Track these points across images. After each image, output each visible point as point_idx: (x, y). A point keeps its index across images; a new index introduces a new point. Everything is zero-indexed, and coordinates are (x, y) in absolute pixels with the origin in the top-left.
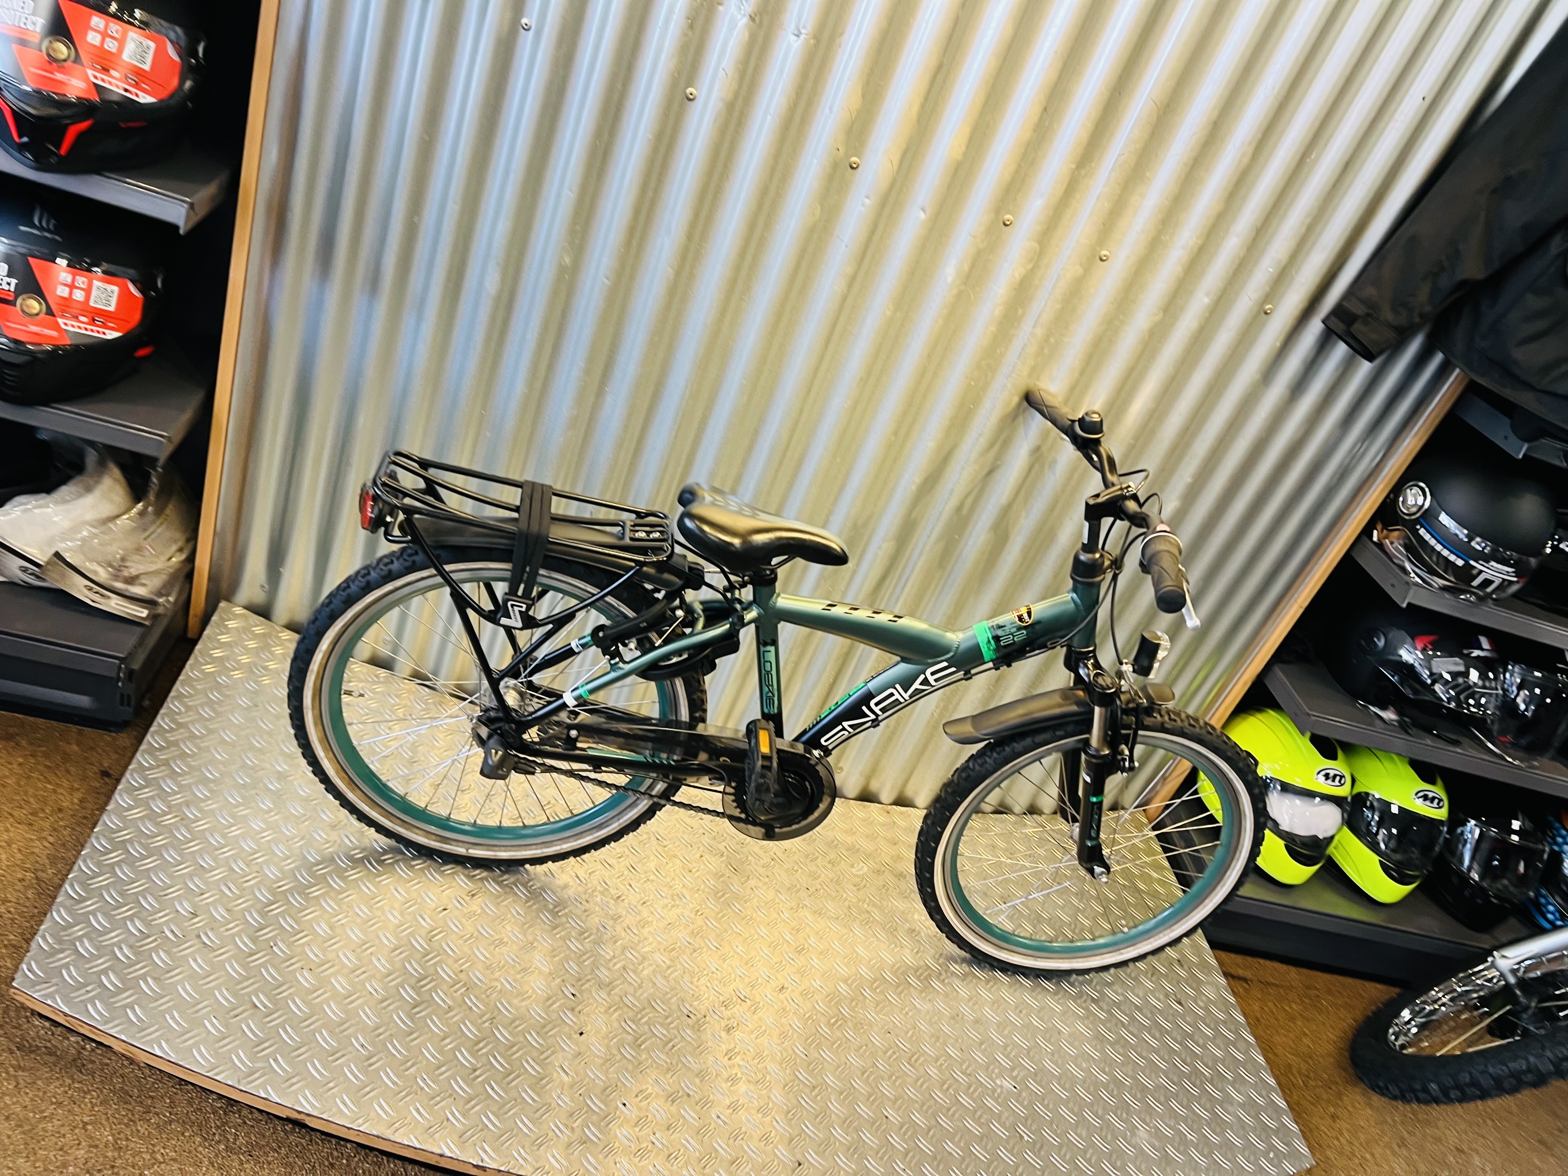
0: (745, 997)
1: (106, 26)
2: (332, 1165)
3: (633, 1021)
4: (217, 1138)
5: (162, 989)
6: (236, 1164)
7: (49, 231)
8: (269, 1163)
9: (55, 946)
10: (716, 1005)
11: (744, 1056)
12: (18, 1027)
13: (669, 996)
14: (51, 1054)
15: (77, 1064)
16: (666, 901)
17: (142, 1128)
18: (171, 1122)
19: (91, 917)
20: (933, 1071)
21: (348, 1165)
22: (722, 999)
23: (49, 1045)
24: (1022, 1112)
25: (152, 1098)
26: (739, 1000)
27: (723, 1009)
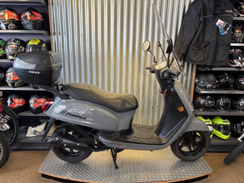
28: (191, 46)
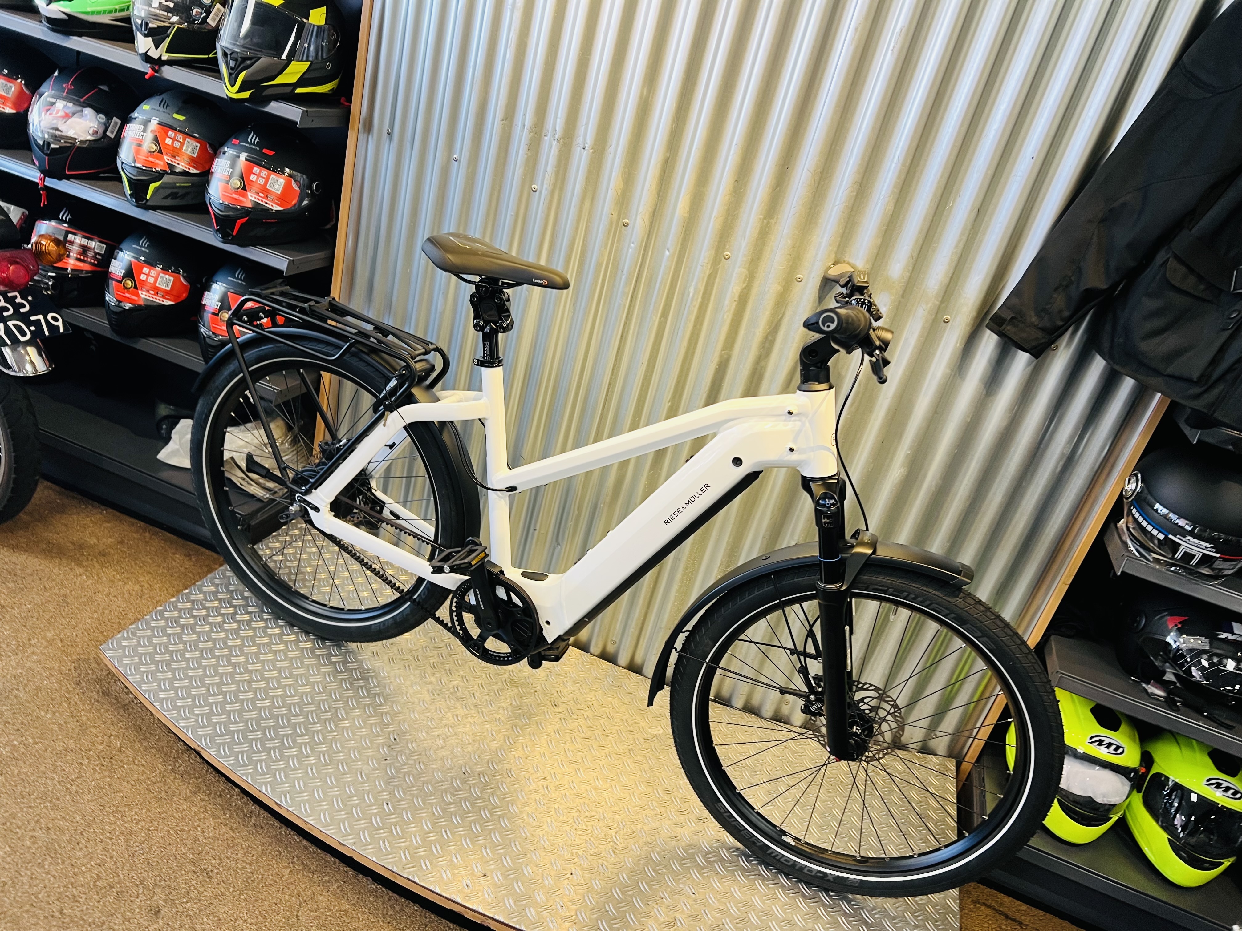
0: (512, 775)
1: (260, 172)
2: (221, 795)
3: (424, 764)
4: (171, 763)
6: (172, 778)
7: (241, 280)
8: (189, 783)
9: (130, 636)
12: (109, 683)
14: (116, 699)
15: (125, 707)
16: (492, 709)
17: (137, 746)
18: (153, 748)
21: (230, 799)
23: (118, 695)
25: (151, 734)
28: (1160, 257)
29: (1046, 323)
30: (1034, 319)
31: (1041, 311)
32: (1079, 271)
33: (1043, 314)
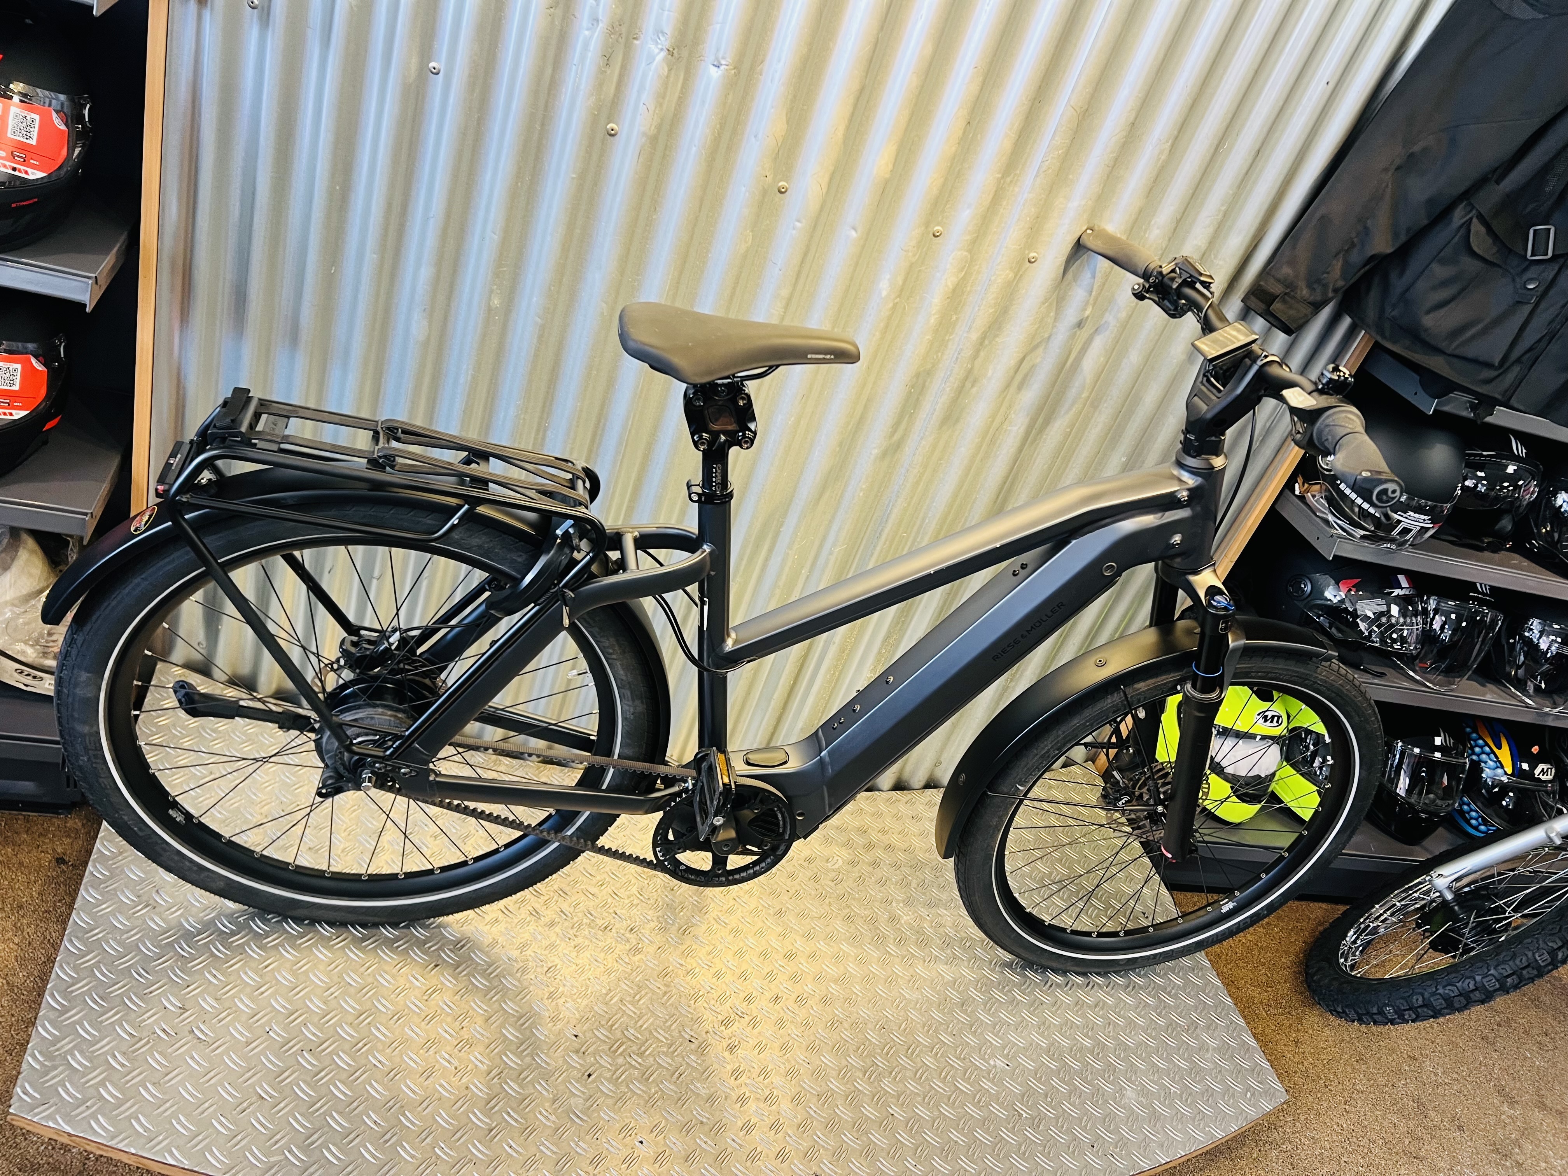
0: (742, 1013)
3: (637, 1055)
5: (164, 1093)
9: (46, 1063)
10: (716, 1026)
11: (749, 1074)
13: (669, 1023)
19: (78, 1027)
20: (929, 1061)
22: (720, 1018)
24: (1017, 1090)
26: (737, 1018)
27: (723, 1028)
28: (1460, 215)
29: (1318, 297)
30: (1306, 292)
31: (1314, 281)
32: (1366, 231)
33: (1315, 286)
